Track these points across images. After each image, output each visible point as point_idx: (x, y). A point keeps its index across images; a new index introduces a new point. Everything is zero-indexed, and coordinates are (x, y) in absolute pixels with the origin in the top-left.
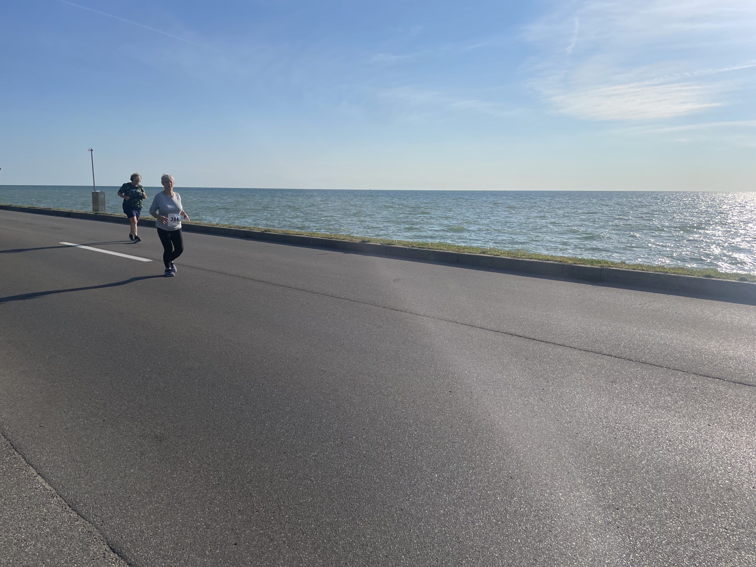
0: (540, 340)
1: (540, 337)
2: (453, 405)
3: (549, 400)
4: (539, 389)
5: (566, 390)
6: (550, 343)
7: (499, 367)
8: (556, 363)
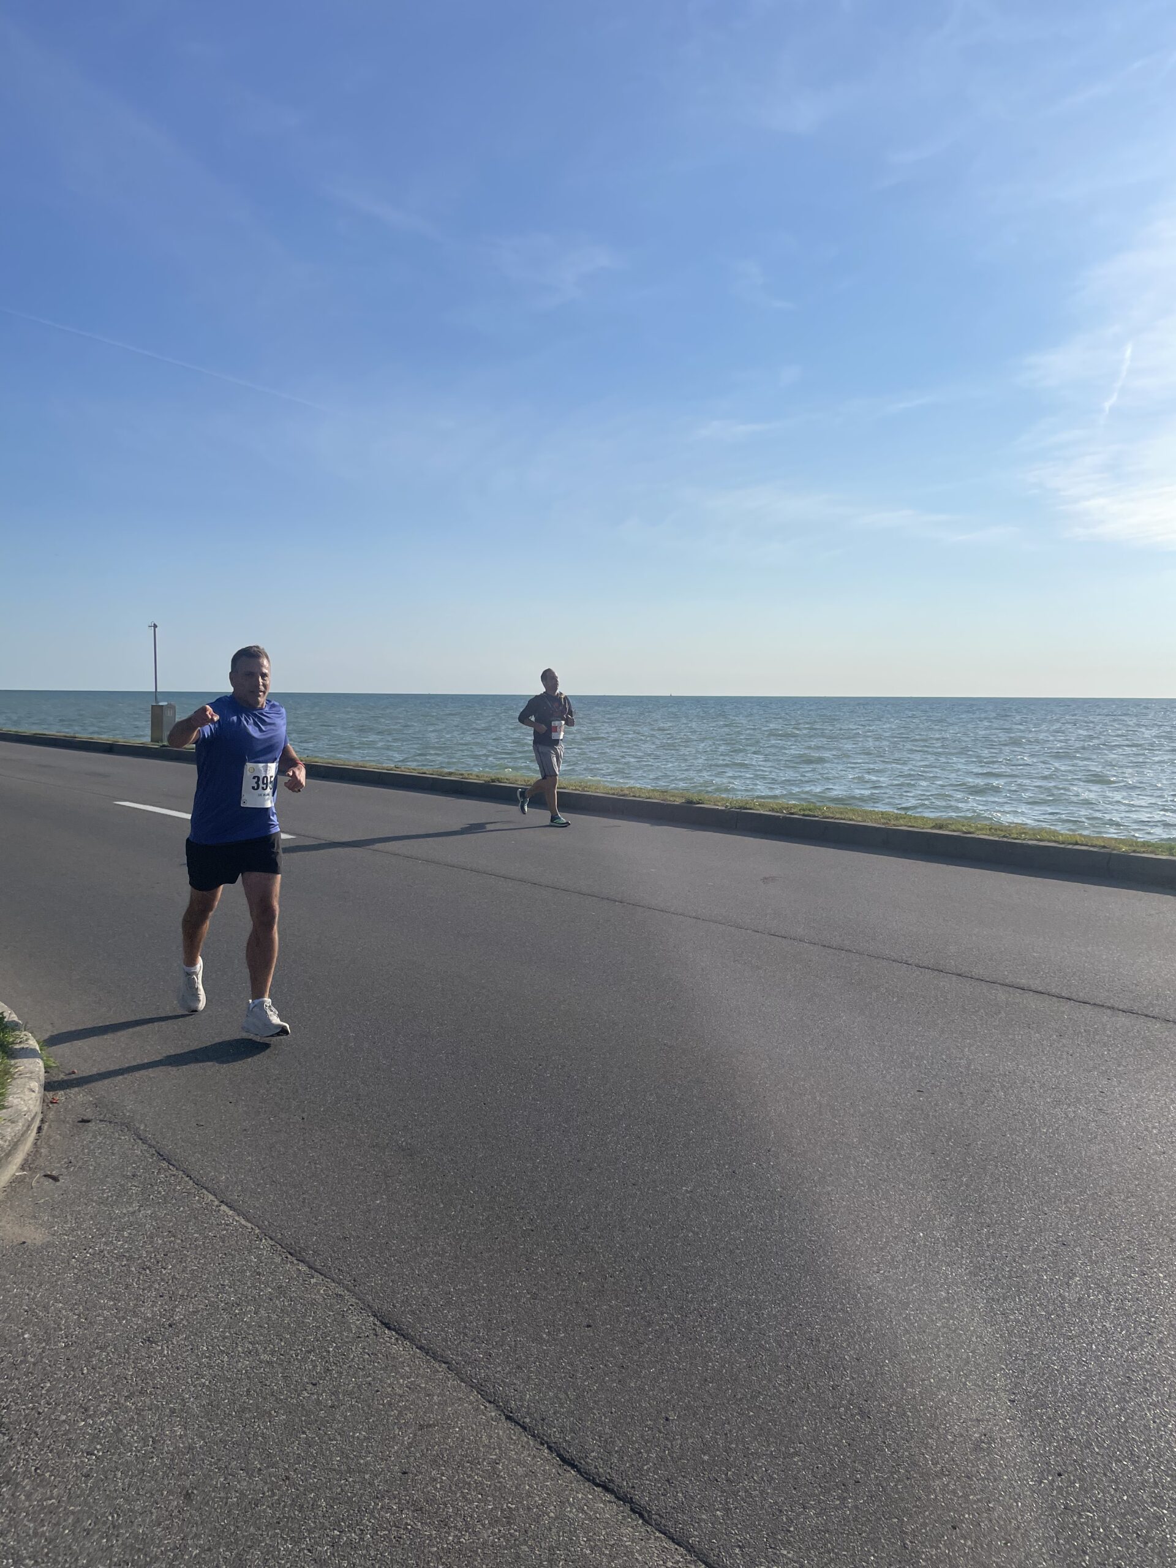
0: (1081, 1000)
1: (1081, 994)
2: (929, 1115)
3: (1117, 1111)
4: (1095, 1092)
5: (1148, 1095)
6: (1103, 1006)
7: (1009, 1050)
8: (1122, 1045)
